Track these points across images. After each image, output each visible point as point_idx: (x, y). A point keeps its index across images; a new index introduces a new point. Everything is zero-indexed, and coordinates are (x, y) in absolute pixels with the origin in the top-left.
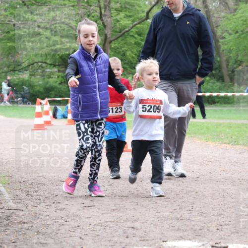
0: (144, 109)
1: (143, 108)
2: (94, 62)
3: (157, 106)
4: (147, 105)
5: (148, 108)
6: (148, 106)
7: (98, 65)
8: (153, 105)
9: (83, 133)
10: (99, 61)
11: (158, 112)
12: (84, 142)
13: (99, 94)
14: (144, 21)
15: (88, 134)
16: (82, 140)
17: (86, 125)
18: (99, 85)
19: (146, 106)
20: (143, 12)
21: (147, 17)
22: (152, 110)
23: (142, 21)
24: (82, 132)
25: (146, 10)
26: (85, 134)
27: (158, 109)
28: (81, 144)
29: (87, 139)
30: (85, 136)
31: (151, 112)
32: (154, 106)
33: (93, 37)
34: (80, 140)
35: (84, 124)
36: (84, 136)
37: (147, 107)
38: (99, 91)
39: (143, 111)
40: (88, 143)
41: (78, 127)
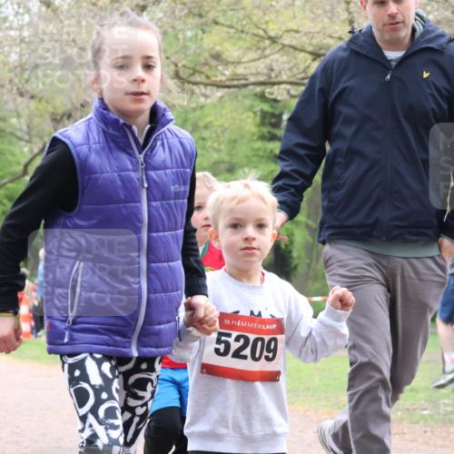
0: (222, 347)
1: (219, 341)
2: (141, 157)
3: (267, 338)
4: (235, 334)
5: (235, 346)
6: (237, 339)
7: (155, 169)
8: (252, 337)
9: (98, 391)
10: (161, 155)
11: (267, 359)
12: (100, 423)
13: (149, 269)
14: (19, 178)
15: (111, 397)
16: (91, 419)
17: (106, 367)
18: (149, 238)
19: (229, 335)
20: (18, 163)
21: (25, 172)
22: (247, 352)
23: (16, 178)
24: (93, 387)
25: (24, 161)
26: (104, 396)
27: (269, 351)
28: (87, 433)
29: (110, 413)
30: (103, 401)
31: (245, 357)
32: (256, 341)
33: (148, 67)
34: (83, 419)
35: (99, 363)
36: (99, 402)
37: (231, 340)
38: (149, 262)
39: (217, 351)
40: (115, 427)
41: (77, 373)
